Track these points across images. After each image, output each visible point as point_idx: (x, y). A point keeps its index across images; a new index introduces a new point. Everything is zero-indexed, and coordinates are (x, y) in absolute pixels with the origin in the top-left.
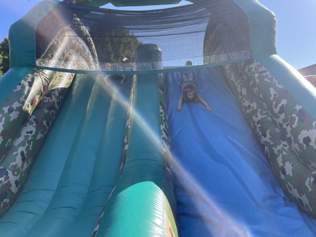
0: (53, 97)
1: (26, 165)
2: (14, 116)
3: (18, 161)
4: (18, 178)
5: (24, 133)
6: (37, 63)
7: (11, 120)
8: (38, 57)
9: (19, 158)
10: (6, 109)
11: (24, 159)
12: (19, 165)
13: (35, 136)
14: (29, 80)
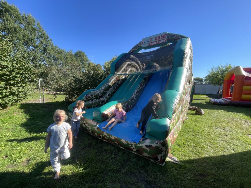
0: (119, 81)
1: (109, 97)
2: (107, 86)
3: (107, 96)
4: (106, 99)
5: (110, 90)
6: (115, 73)
7: (106, 87)
8: (115, 71)
9: (107, 95)
10: (105, 84)
11: (108, 96)
12: (107, 97)
13: (112, 91)
14: (112, 77)
